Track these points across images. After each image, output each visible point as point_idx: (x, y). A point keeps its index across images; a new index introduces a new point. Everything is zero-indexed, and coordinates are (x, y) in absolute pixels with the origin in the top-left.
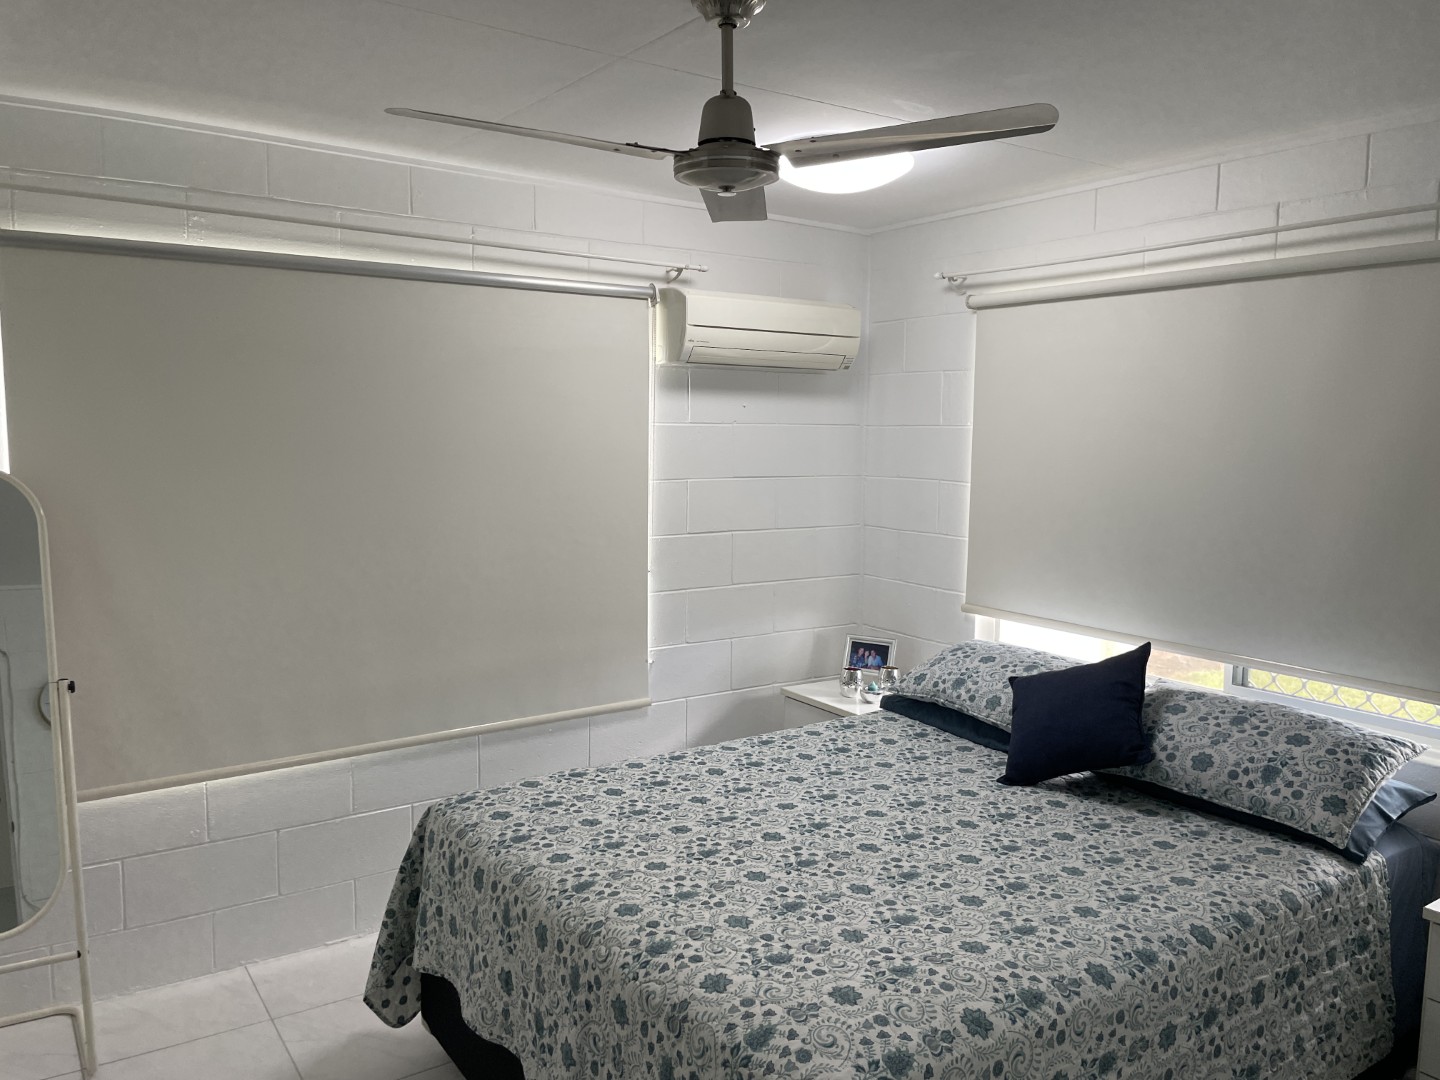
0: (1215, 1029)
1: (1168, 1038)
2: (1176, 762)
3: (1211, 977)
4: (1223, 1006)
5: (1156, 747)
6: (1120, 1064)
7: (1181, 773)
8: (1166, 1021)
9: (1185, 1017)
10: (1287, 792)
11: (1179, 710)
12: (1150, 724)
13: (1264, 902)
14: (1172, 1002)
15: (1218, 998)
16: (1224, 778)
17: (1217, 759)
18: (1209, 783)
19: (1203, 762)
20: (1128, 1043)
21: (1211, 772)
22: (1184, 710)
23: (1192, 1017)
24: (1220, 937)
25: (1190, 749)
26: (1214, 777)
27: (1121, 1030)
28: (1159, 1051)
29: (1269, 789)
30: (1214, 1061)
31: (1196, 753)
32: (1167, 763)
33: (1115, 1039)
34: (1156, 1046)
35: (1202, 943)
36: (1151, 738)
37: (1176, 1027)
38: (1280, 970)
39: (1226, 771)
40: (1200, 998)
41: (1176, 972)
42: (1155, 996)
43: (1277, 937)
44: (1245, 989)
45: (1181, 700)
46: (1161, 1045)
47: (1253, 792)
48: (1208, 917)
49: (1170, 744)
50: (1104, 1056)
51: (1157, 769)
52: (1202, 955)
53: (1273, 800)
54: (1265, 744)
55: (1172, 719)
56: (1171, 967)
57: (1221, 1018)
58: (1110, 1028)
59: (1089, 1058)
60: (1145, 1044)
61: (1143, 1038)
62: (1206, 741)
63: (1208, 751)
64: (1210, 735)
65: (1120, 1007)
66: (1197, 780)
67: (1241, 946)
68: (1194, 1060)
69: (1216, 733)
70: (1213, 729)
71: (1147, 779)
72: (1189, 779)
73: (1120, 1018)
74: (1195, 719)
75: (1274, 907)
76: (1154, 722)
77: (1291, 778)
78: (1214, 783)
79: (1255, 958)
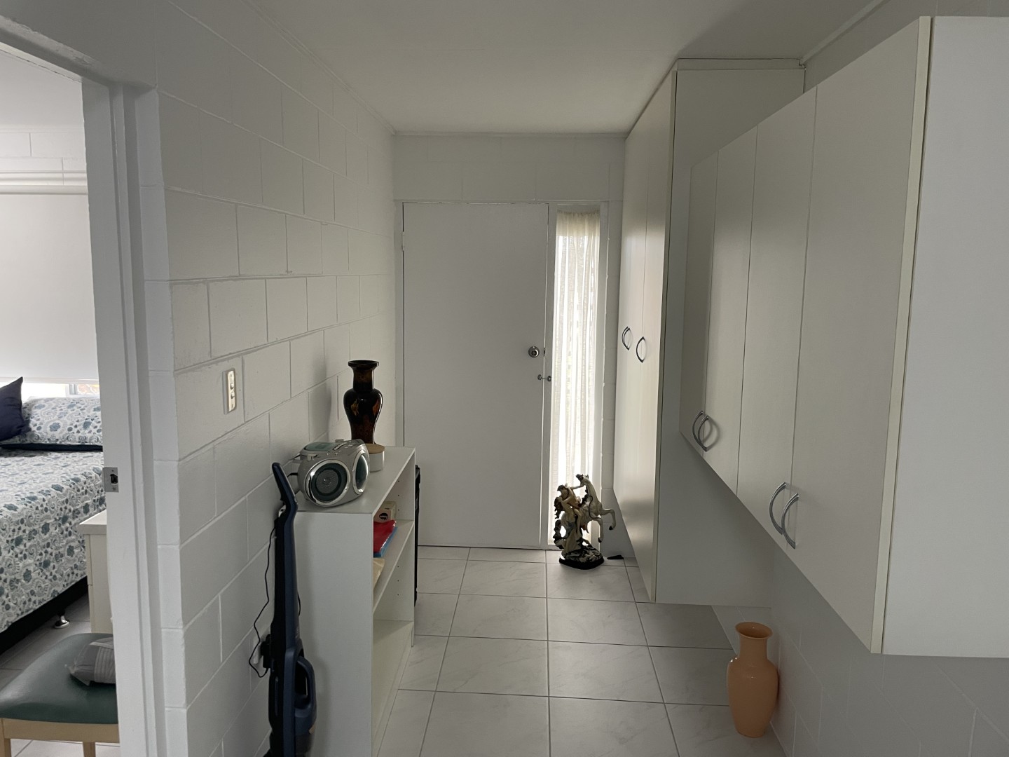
0: (68, 525)
1: (46, 529)
2: (42, 430)
3: (63, 502)
4: (70, 514)
5: (31, 425)
6: (25, 541)
7: (45, 434)
8: (44, 522)
9: (53, 520)
10: (95, 431)
11: (40, 407)
12: (27, 416)
13: (85, 473)
14: (45, 514)
15: (67, 511)
16: (66, 431)
17: (61, 424)
18: (59, 436)
19: (55, 427)
20: (27, 532)
21: (59, 430)
22: (44, 406)
23: (56, 520)
24: (66, 487)
25: (48, 422)
26: (61, 432)
27: (23, 527)
28: (42, 535)
29: (87, 431)
30: (69, 538)
31: (51, 424)
32: (37, 431)
33: (21, 531)
34: (40, 533)
35: (57, 490)
36: (28, 422)
37: (49, 524)
38: (96, 498)
39: (67, 428)
40: (59, 512)
41: (46, 502)
42: (37, 511)
43: (92, 485)
44: (80, 506)
45: (42, 403)
46: (43, 532)
47: (80, 434)
48: (60, 481)
49: (38, 423)
50: (17, 538)
51: (33, 435)
52: (58, 494)
53: (89, 436)
54: (84, 413)
55: (38, 411)
56: (44, 500)
57: (70, 520)
58: (18, 526)
59: (10, 539)
60: (35, 532)
61: (34, 530)
62: (56, 417)
63: (57, 422)
64: (57, 414)
65: (22, 517)
66: (53, 436)
67: (76, 490)
68: (60, 538)
69: (61, 413)
70: (58, 412)
71: (28, 442)
72: (49, 436)
73: (22, 521)
74: (50, 409)
75: (90, 473)
76: (29, 414)
77: (96, 424)
78: (61, 435)
79: (83, 494)
